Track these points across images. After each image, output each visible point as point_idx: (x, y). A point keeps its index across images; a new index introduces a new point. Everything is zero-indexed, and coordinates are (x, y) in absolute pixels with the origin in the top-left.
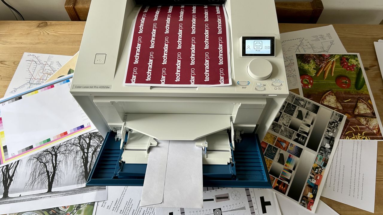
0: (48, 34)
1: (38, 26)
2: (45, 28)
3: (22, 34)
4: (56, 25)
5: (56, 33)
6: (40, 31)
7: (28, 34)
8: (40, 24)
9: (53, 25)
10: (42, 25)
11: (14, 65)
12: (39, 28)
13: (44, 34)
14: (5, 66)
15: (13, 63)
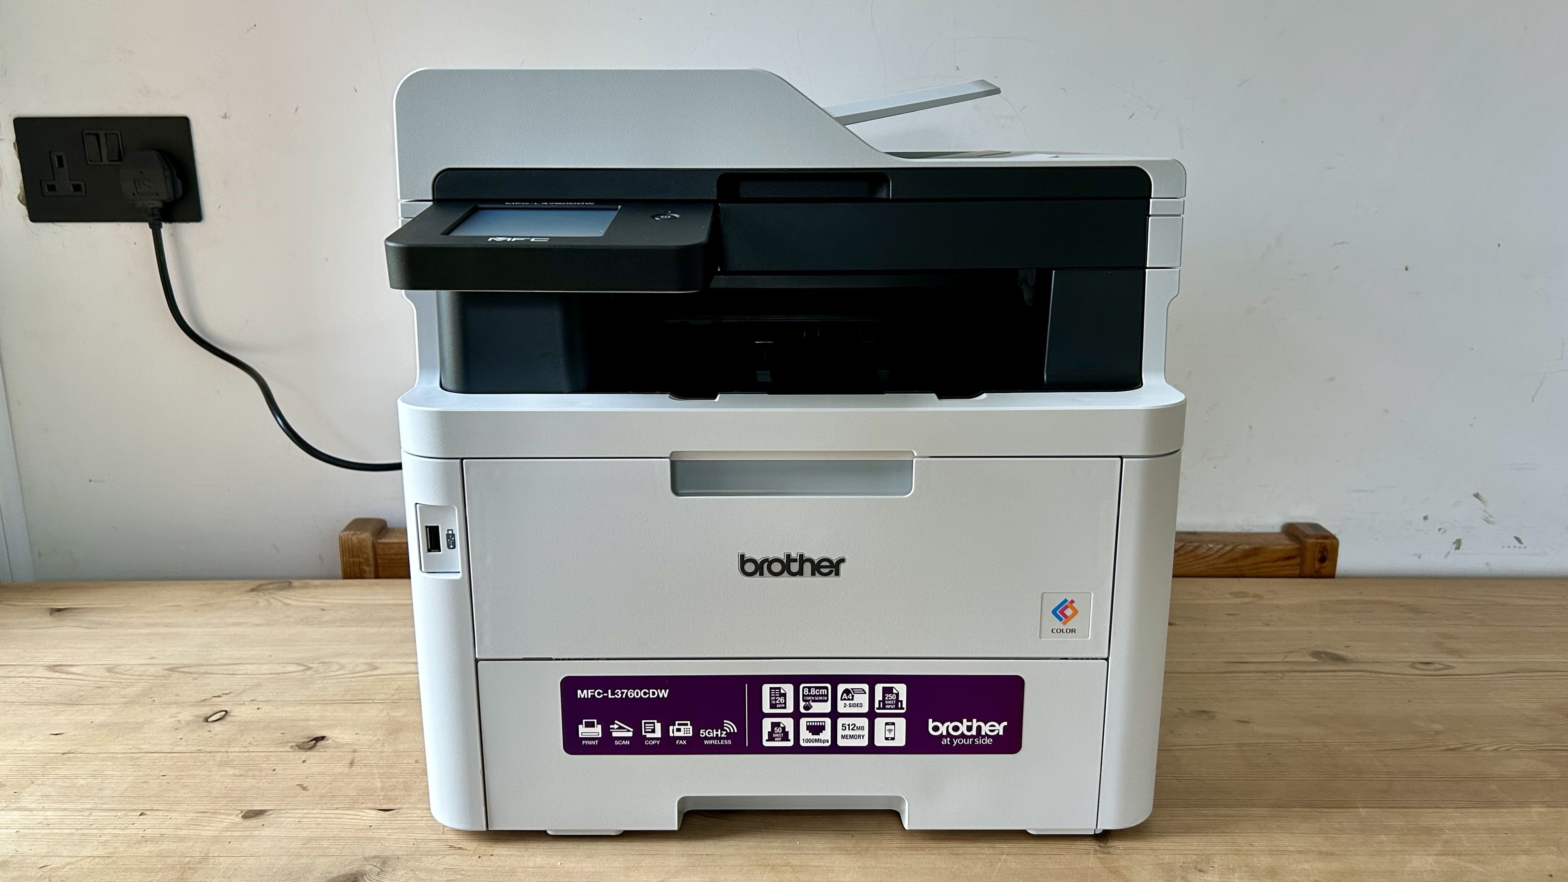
0: (289, 604)
1: (253, 590)
2: (277, 593)
3: (179, 606)
4: (327, 586)
5: (321, 602)
6: (258, 600)
7: (204, 605)
8: (261, 585)
9: (316, 587)
10: (270, 586)
11: (108, 674)
12: (254, 593)
13: (270, 604)
14: (64, 676)
15: (107, 668)
